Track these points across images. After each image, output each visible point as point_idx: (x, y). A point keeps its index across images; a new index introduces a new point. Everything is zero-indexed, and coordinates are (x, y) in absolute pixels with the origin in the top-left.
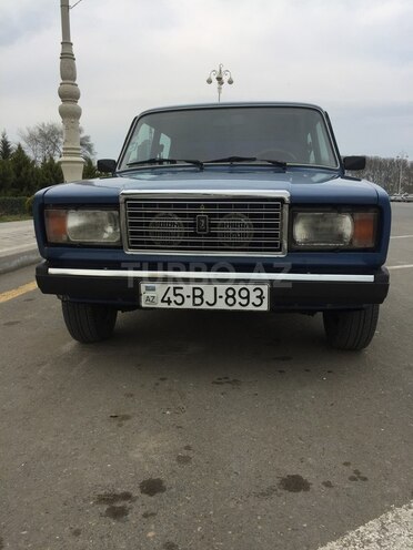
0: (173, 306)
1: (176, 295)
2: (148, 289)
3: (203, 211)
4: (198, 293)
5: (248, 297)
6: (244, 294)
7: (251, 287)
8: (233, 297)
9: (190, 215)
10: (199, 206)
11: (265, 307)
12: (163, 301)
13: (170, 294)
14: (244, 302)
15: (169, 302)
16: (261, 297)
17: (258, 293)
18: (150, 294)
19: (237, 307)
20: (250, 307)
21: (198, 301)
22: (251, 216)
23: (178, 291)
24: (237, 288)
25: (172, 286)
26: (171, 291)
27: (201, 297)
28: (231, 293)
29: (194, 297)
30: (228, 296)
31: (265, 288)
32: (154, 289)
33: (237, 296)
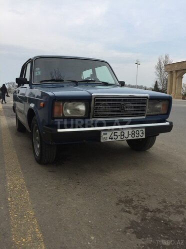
0: (113, 140)
1: (115, 135)
2: (104, 134)
3: (122, 102)
4: (122, 134)
5: (139, 134)
6: (137, 132)
7: (139, 130)
8: (134, 134)
9: (118, 104)
10: (121, 100)
11: (144, 137)
12: (110, 138)
13: (113, 135)
14: (138, 135)
15: (112, 138)
16: (143, 133)
17: (142, 132)
18: (105, 136)
19: (135, 138)
20: (140, 137)
21: (122, 137)
22: (133, 103)
23: (115, 134)
24: (135, 130)
25: (113, 132)
26: (113, 134)
27: (123, 135)
28: (133, 132)
29: (121, 135)
30: (133, 134)
31: (144, 130)
32: (106, 134)
33: (135, 134)
